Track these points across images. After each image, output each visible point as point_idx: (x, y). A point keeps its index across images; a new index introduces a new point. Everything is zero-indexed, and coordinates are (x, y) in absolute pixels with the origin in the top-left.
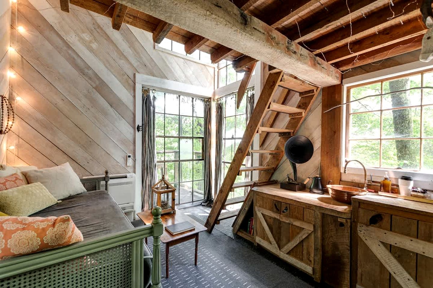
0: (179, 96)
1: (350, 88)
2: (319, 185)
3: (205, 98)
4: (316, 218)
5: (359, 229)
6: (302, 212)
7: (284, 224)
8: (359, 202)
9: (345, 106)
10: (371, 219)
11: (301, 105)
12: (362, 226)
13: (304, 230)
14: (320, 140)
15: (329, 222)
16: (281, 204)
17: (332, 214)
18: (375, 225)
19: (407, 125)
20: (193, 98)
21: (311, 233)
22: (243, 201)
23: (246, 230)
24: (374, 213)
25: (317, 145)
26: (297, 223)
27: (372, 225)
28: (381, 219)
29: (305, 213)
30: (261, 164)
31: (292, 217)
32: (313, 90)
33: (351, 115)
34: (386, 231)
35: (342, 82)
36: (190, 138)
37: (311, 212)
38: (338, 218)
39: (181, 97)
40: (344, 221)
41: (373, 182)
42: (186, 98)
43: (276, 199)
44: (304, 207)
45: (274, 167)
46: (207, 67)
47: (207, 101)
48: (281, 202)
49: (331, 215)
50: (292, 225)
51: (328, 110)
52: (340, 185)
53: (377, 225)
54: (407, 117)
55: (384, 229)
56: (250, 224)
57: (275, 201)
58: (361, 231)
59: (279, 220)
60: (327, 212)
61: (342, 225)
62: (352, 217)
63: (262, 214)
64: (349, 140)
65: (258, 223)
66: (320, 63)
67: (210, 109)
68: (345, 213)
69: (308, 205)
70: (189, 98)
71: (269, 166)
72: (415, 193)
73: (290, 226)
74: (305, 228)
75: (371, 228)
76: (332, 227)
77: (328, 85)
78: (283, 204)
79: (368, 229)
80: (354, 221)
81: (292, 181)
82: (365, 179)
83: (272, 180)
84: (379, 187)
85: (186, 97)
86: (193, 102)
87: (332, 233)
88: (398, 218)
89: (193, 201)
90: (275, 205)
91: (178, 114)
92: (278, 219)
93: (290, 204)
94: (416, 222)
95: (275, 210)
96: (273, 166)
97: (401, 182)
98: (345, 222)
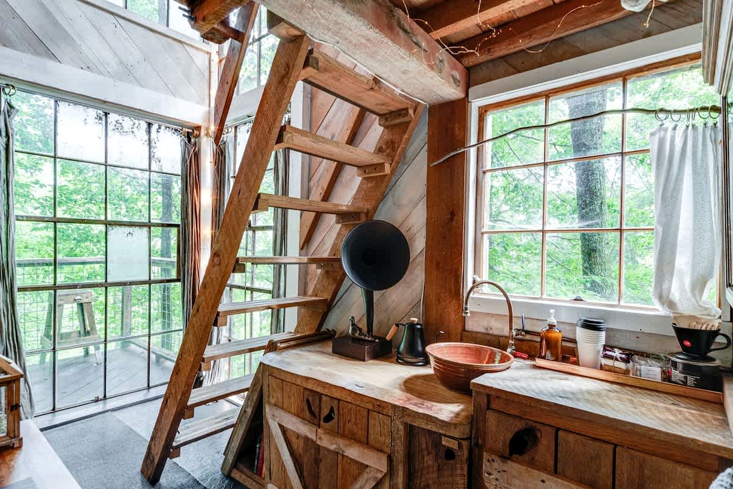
0: (106, 114)
1: (486, 111)
2: (417, 343)
3: (182, 125)
4: (393, 439)
5: (486, 466)
6: (365, 421)
7: (326, 452)
8: (488, 396)
9: (473, 152)
10: (513, 441)
11: (384, 147)
12: (493, 461)
13: (368, 470)
14: (424, 232)
15: (424, 446)
16: (320, 400)
17: (429, 427)
18: (520, 458)
19: (598, 210)
20: (150, 125)
21: (383, 477)
22: (247, 389)
23: (251, 467)
24: (519, 425)
25: (419, 245)
26: (353, 452)
27: (515, 456)
28: (536, 440)
29: (372, 422)
30: (303, 291)
31: (343, 436)
32: (406, 109)
33: (488, 175)
34: (544, 476)
35: (467, 95)
36: (141, 225)
37: (383, 421)
38: (443, 437)
39: (113, 117)
40: (454, 445)
41: (527, 332)
42: (127, 122)
43: (310, 387)
44: (370, 407)
45: (326, 300)
46: (188, 48)
47: (191, 135)
48: (320, 395)
49: (429, 431)
50: (343, 456)
51: (439, 159)
52: (461, 341)
53: (526, 457)
54: (598, 194)
55: (539, 469)
56: (260, 448)
57: (307, 392)
58: (490, 474)
59: (314, 442)
60: (417, 423)
61: (450, 454)
62: (474, 432)
63: (281, 427)
64: (482, 234)
65: (272, 449)
66: (409, 30)
67: (197, 155)
68: (455, 425)
69: (378, 403)
70: (136, 122)
71: (316, 296)
72: (609, 362)
73: (340, 457)
74: (369, 465)
75: (513, 467)
76: (429, 461)
77: (441, 100)
78: (324, 398)
79: (505, 469)
80: (477, 445)
81: (361, 333)
82: (511, 329)
83: (323, 329)
84: (538, 345)
85: (127, 119)
86: (149, 132)
87: (430, 476)
88: (571, 438)
89: (149, 387)
90: (308, 401)
91: (103, 161)
92: (312, 440)
93: (339, 400)
94: (610, 448)
95: (307, 414)
96: (327, 296)
97: (581, 334)
98: (456, 447)
